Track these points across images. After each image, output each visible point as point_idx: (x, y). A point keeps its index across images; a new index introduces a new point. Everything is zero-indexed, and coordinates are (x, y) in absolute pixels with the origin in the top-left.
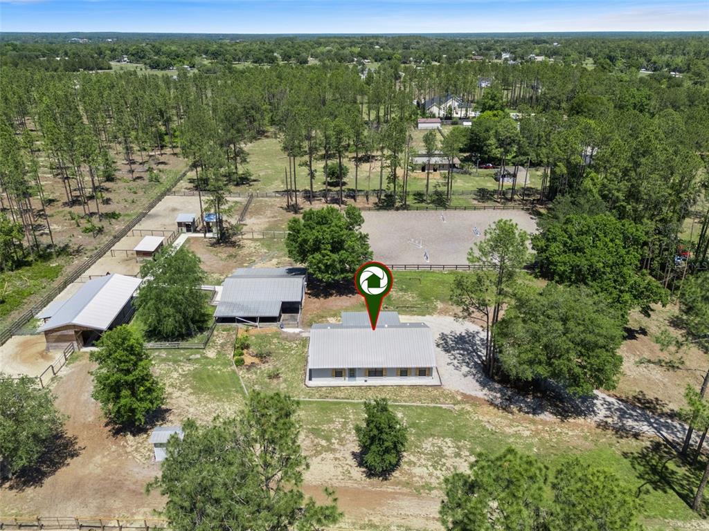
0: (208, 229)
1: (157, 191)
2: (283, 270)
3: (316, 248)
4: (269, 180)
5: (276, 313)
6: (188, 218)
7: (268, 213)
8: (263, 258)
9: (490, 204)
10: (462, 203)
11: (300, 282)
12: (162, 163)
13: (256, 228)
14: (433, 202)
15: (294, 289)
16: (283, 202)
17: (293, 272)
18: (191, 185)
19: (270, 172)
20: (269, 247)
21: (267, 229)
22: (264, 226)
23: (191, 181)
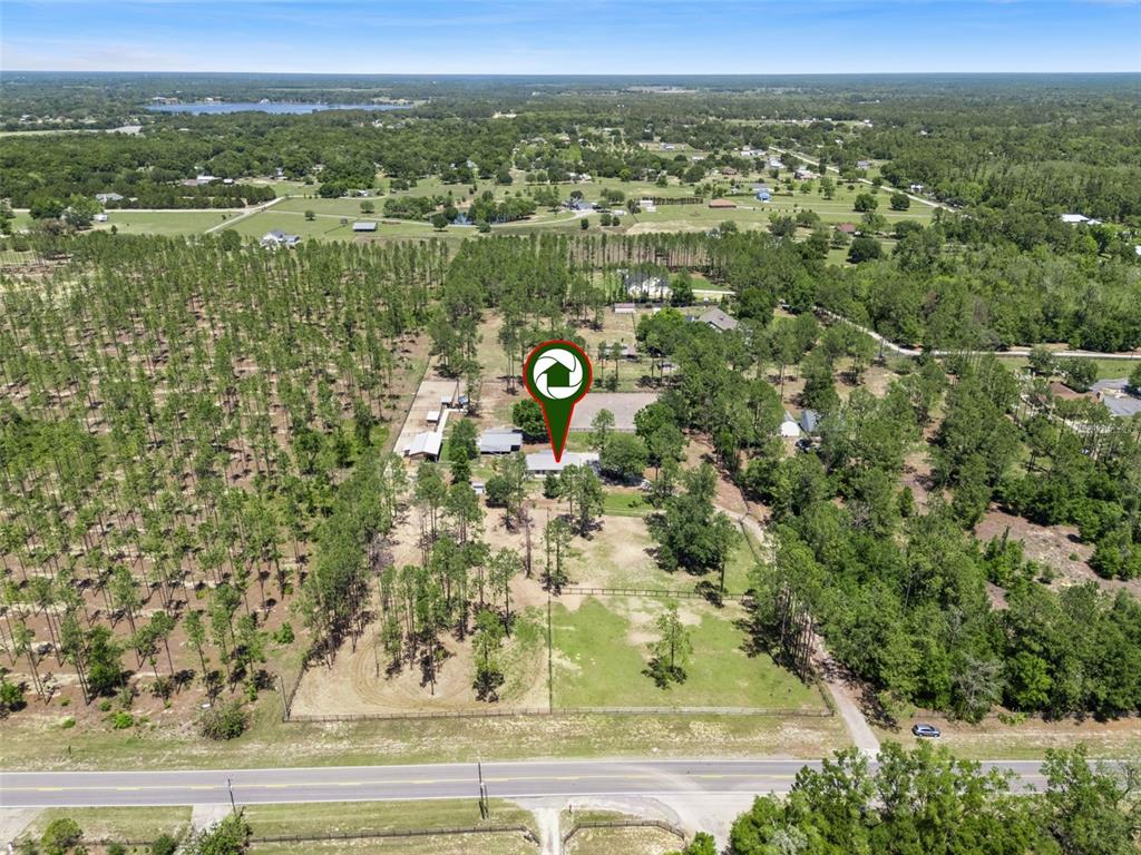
0: (460, 406)
1: (414, 378)
2: (511, 430)
3: (528, 419)
4: (493, 367)
5: (509, 450)
6: (449, 400)
7: (495, 395)
8: (497, 424)
9: (646, 388)
10: (627, 388)
11: (520, 436)
12: (407, 351)
13: (489, 406)
14: (607, 387)
15: (517, 439)
16: (504, 385)
17: (515, 431)
18: (436, 372)
19: (491, 360)
20: (499, 418)
21: (497, 406)
22: (494, 404)
23: (436, 368)
